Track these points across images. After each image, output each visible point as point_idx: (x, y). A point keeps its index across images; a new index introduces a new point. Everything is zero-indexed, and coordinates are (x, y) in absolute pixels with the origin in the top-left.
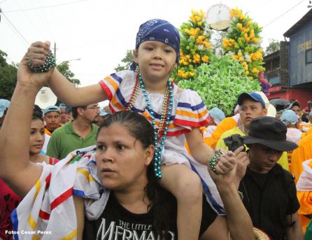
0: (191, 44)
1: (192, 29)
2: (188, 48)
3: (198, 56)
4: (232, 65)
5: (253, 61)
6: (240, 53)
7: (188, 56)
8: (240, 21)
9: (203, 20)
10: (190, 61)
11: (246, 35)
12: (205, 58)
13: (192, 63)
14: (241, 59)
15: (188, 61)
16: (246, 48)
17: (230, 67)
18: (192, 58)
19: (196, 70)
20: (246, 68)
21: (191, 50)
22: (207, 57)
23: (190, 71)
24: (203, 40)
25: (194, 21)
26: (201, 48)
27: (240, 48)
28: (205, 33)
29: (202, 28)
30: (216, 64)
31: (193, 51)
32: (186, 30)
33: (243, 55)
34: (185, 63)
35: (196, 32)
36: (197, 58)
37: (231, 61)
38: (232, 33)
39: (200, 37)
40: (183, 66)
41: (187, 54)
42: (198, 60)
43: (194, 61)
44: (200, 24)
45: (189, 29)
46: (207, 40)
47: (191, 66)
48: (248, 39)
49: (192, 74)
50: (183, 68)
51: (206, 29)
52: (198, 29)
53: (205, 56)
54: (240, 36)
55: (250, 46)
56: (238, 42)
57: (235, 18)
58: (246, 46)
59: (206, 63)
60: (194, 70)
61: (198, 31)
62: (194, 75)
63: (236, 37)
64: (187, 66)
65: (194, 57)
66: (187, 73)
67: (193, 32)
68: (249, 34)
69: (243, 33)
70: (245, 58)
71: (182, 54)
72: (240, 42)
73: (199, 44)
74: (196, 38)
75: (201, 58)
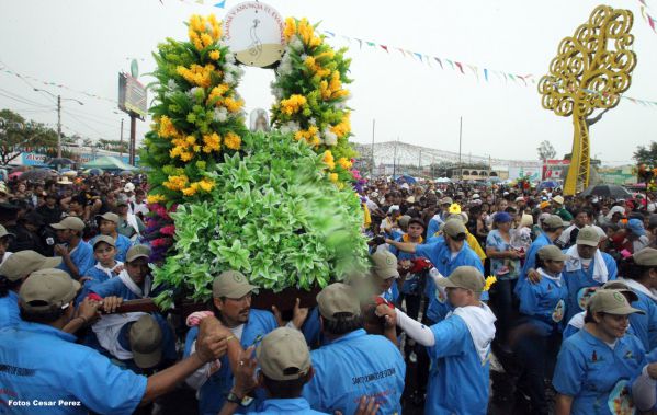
0: (196, 108)
1: (194, 66)
2: (191, 118)
3: (216, 137)
4: (297, 155)
5: (339, 140)
6: (314, 129)
7: (191, 139)
8: (309, 49)
9: (222, 44)
10: (197, 148)
11: (325, 83)
12: (233, 141)
13: (203, 156)
14: (317, 140)
15: (190, 149)
16: (327, 114)
17: (294, 162)
18: (200, 142)
19: (214, 175)
20: (331, 165)
21: (200, 123)
22: (238, 139)
23: (201, 178)
24: (225, 95)
25: (198, 46)
26: (221, 115)
27: (314, 114)
28: (229, 78)
29: (218, 65)
30: (262, 155)
31: (204, 127)
32: (181, 70)
33: (320, 130)
34: (186, 157)
35: (206, 75)
36: (213, 142)
37: (294, 148)
38: (292, 79)
39: (218, 91)
40: (179, 162)
41: (189, 133)
42: (217, 147)
43: (206, 150)
44: (215, 55)
45: (188, 67)
46: (232, 94)
47: (201, 164)
48: (329, 93)
49: (206, 186)
50: (181, 170)
51: (230, 66)
52: (210, 68)
53: (231, 134)
54: (313, 89)
55: (333, 108)
56: (308, 102)
57: (298, 44)
58: (324, 109)
59: (235, 151)
60: (210, 174)
61: (212, 74)
62: (213, 190)
63: (304, 90)
64: (192, 162)
65: (206, 139)
66: (194, 186)
67: (199, 75)
68: (329, 79)
69: (317, 78)
70: (323, 138)
71: (174, 133)
72: (314, 102)
73: (215, 106)
74: (208, 93)
75: (222, 142)
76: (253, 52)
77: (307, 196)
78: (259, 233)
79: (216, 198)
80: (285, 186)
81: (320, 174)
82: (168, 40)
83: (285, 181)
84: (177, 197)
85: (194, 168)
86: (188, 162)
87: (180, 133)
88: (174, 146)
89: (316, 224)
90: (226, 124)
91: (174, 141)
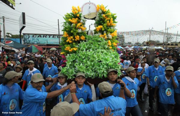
0: (73, 29)
1: (73, 19)
2: (72, 31)
3: (78, 36)
4: (100, 42)
5: (113, 37)
6: (105, 34)
7: (72, 37)
8: (103, 13)
9: (80, 13)
10: (73, 40)
11: (108, 21)
12: (83, 38)
13: (75, 41)
14: (106, 37)
15: (72, 40)
16: (109, 30)
17: (99, 43)
18: (74, 38)
19: (77, 46)
20: (110, 44)
21: (74, 33)
22: (84, 37)
23: (74, 47)
24: (81, 26)
25: (74, 14)
26: (80, 31)
27: (105, 30)
28: (82, 21)
29: (79, 18)
30: (90, 41)
31: (75, 34)
32: (70, 20)
33: (107, 34)
34: (70, 42)
35: (76, 20)
36: (77, 38)
37: (100, 39)
38: (99, 21)
39: (79, 24)
40: (69, 43)
41: (71, 36)
42: (79, 39)
43: (76, 40)
44: (78, 15)
45: (72, 19)
46: (83, 25)
47: (74, 43)
48: (109, 24)
49: (75, 49)
50: (69, 45)
51: (82, 18)
52: (77, 19)
53: (82, 36)
54: (105, 23)
55: (111, 29)
56: (103, 27)
57: (101, 11)
58: (108, 29)
59: (83, 40)
60: (76, 46)
61: (77, 20)
62: (77, 50)
63: (102, 24)
64: (72, 43)
65: (76, 37)
66: (72, 49)
67: (74, 21)
68: (110, 21)
69: (106, 20)
70: (108, 37)
71: (68, 36)
72: (105, 27)
73: (78, 28)
74: (76, 25)
75: (80, 38)
76: (89, 15)
77: (102, 52)
78: (88, 62)
79: (77, 52)
80: (96, 49)
81: (107, 47)
82: (67, 14)
83: (96, 48)
84: (68, 52)
85: (72, 44)
86: (71, 43)
87: (69, 36)
88: (67, 39)
89: (105, 60)
90: (81, 33)
91: (68, 38)
